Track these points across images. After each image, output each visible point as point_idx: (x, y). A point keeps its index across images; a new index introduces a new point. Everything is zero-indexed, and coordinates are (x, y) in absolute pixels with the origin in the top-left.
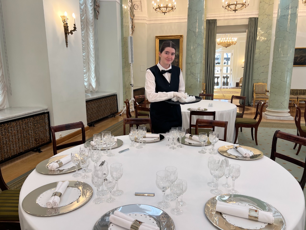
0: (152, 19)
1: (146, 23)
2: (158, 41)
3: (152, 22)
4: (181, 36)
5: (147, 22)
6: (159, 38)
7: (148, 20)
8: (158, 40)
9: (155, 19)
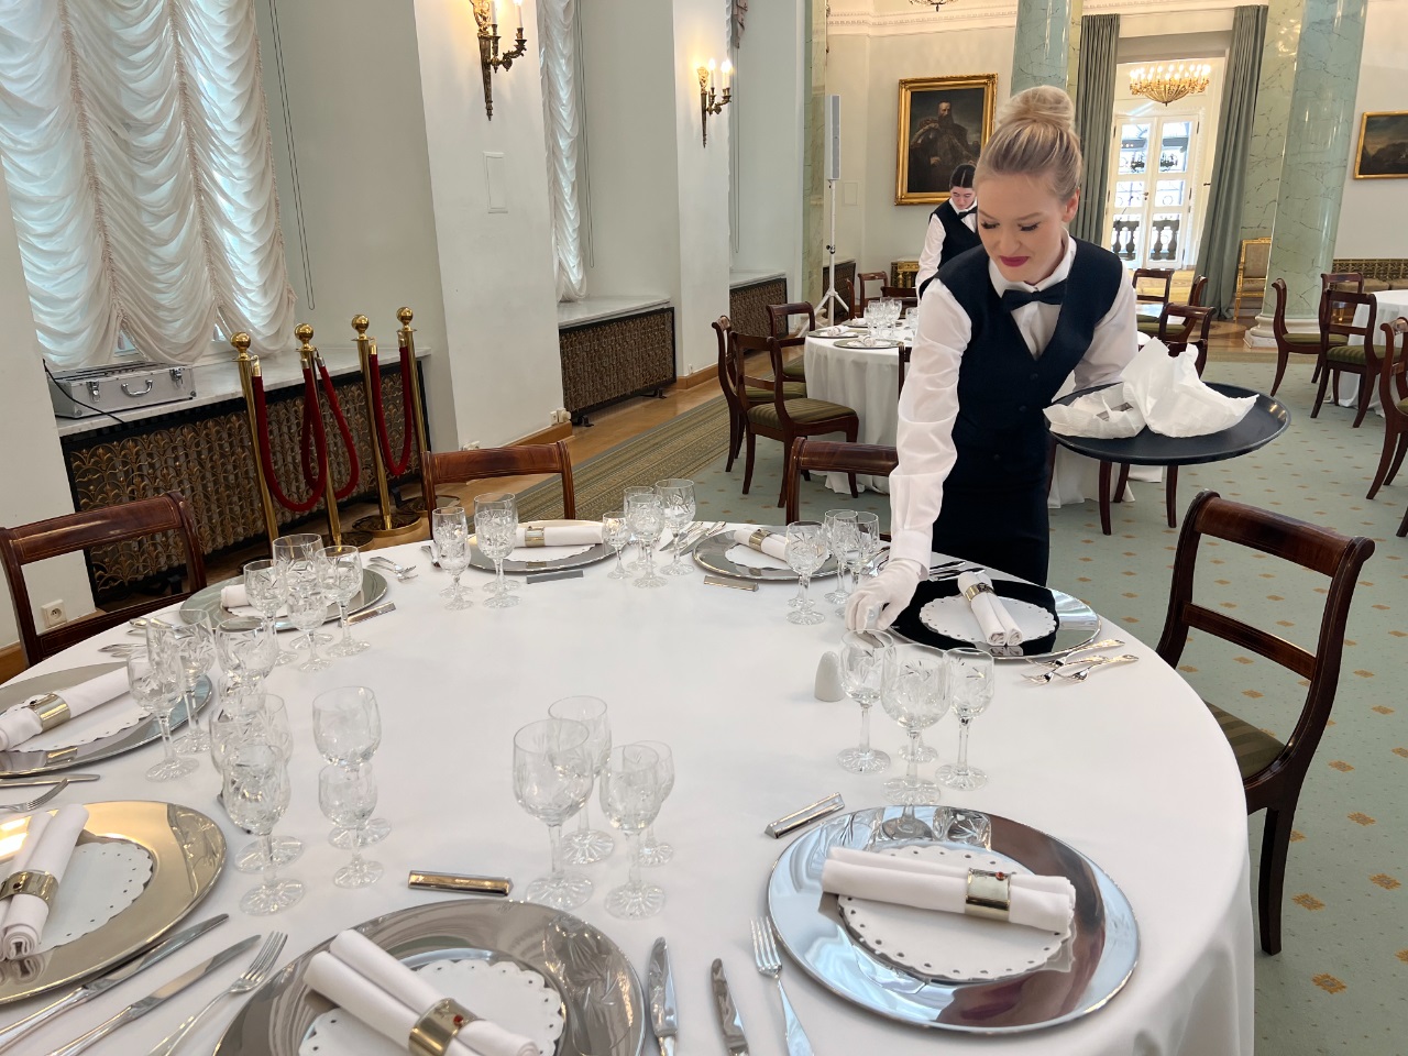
0: (888, 19)
1: (868, 36)
2: (906, 96)
3: (889, 31)
4: (991, 77)
5: (871, 32)
6: (910, 88)
7: (874, 24)
8: (909, 93)
9: (899, 19)
